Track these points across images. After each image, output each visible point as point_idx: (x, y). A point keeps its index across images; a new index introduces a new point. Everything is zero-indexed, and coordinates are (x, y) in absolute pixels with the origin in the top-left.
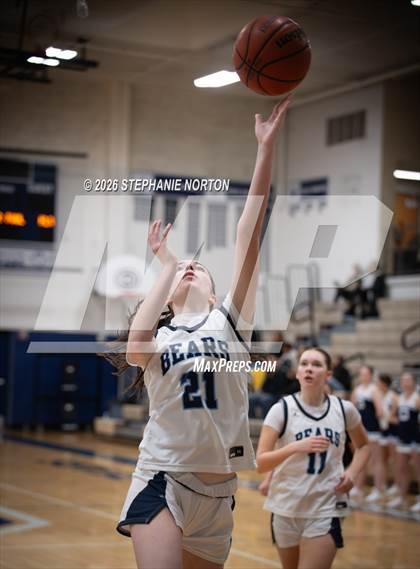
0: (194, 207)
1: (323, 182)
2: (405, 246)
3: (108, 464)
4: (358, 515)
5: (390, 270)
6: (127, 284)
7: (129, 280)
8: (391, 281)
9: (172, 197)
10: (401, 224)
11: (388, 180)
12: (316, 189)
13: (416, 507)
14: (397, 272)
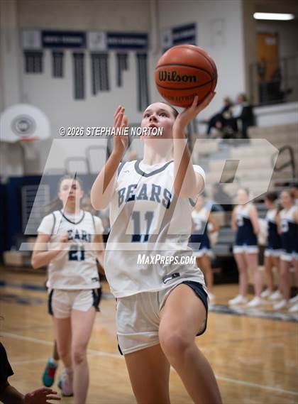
0: (78, 57)
1: (192, 27)
2: (268, 79)
3: (18, 292)
4: (243, 319)
5: (256, 101)
6: (23, 130)
7: (24, 126)
8: (257, 111)
9: (59, 50)
10: (263, 59)
11: (249, 22)
12: (186, 34)
13: (294, 309)
14: (263, 103)
